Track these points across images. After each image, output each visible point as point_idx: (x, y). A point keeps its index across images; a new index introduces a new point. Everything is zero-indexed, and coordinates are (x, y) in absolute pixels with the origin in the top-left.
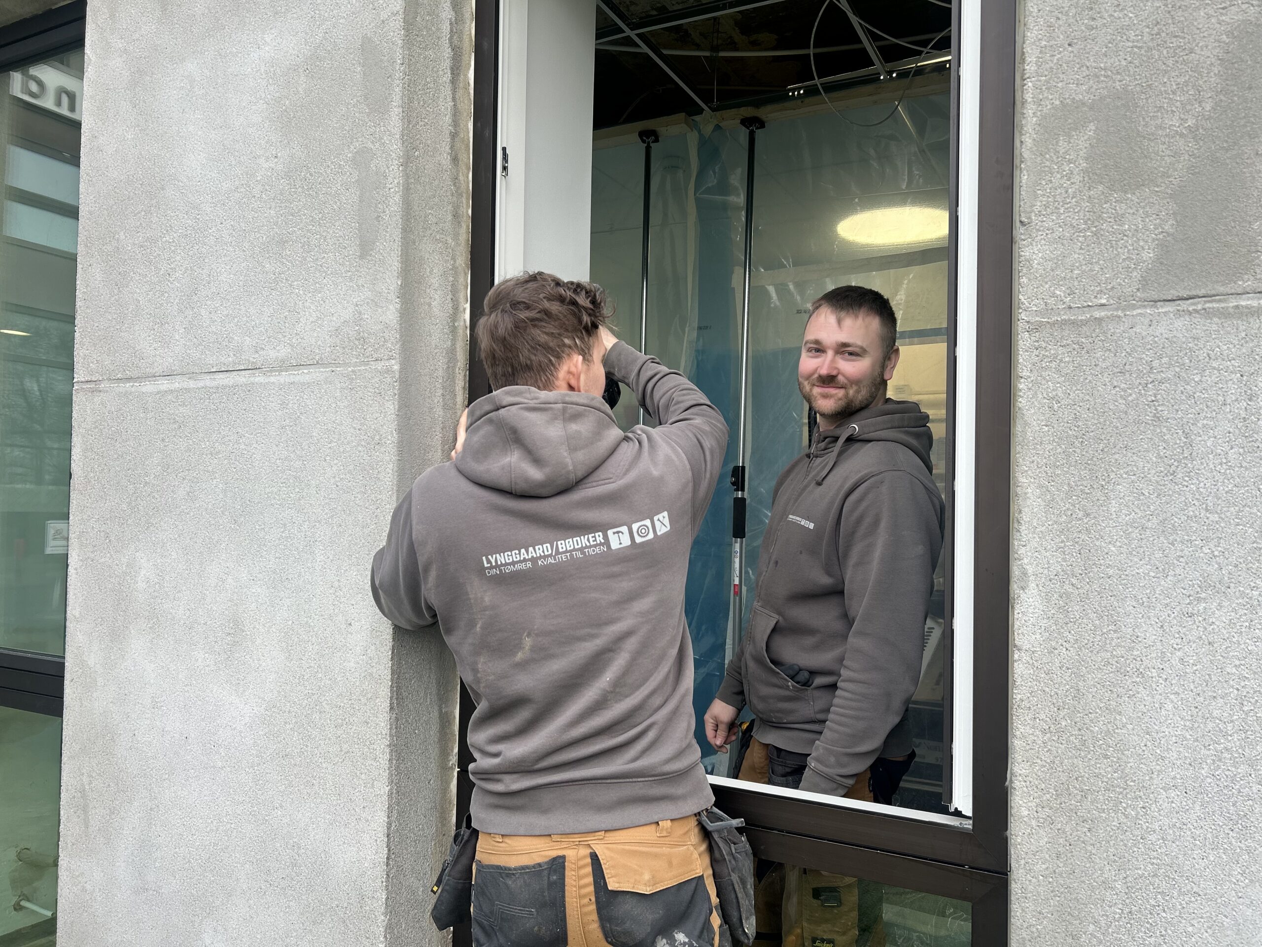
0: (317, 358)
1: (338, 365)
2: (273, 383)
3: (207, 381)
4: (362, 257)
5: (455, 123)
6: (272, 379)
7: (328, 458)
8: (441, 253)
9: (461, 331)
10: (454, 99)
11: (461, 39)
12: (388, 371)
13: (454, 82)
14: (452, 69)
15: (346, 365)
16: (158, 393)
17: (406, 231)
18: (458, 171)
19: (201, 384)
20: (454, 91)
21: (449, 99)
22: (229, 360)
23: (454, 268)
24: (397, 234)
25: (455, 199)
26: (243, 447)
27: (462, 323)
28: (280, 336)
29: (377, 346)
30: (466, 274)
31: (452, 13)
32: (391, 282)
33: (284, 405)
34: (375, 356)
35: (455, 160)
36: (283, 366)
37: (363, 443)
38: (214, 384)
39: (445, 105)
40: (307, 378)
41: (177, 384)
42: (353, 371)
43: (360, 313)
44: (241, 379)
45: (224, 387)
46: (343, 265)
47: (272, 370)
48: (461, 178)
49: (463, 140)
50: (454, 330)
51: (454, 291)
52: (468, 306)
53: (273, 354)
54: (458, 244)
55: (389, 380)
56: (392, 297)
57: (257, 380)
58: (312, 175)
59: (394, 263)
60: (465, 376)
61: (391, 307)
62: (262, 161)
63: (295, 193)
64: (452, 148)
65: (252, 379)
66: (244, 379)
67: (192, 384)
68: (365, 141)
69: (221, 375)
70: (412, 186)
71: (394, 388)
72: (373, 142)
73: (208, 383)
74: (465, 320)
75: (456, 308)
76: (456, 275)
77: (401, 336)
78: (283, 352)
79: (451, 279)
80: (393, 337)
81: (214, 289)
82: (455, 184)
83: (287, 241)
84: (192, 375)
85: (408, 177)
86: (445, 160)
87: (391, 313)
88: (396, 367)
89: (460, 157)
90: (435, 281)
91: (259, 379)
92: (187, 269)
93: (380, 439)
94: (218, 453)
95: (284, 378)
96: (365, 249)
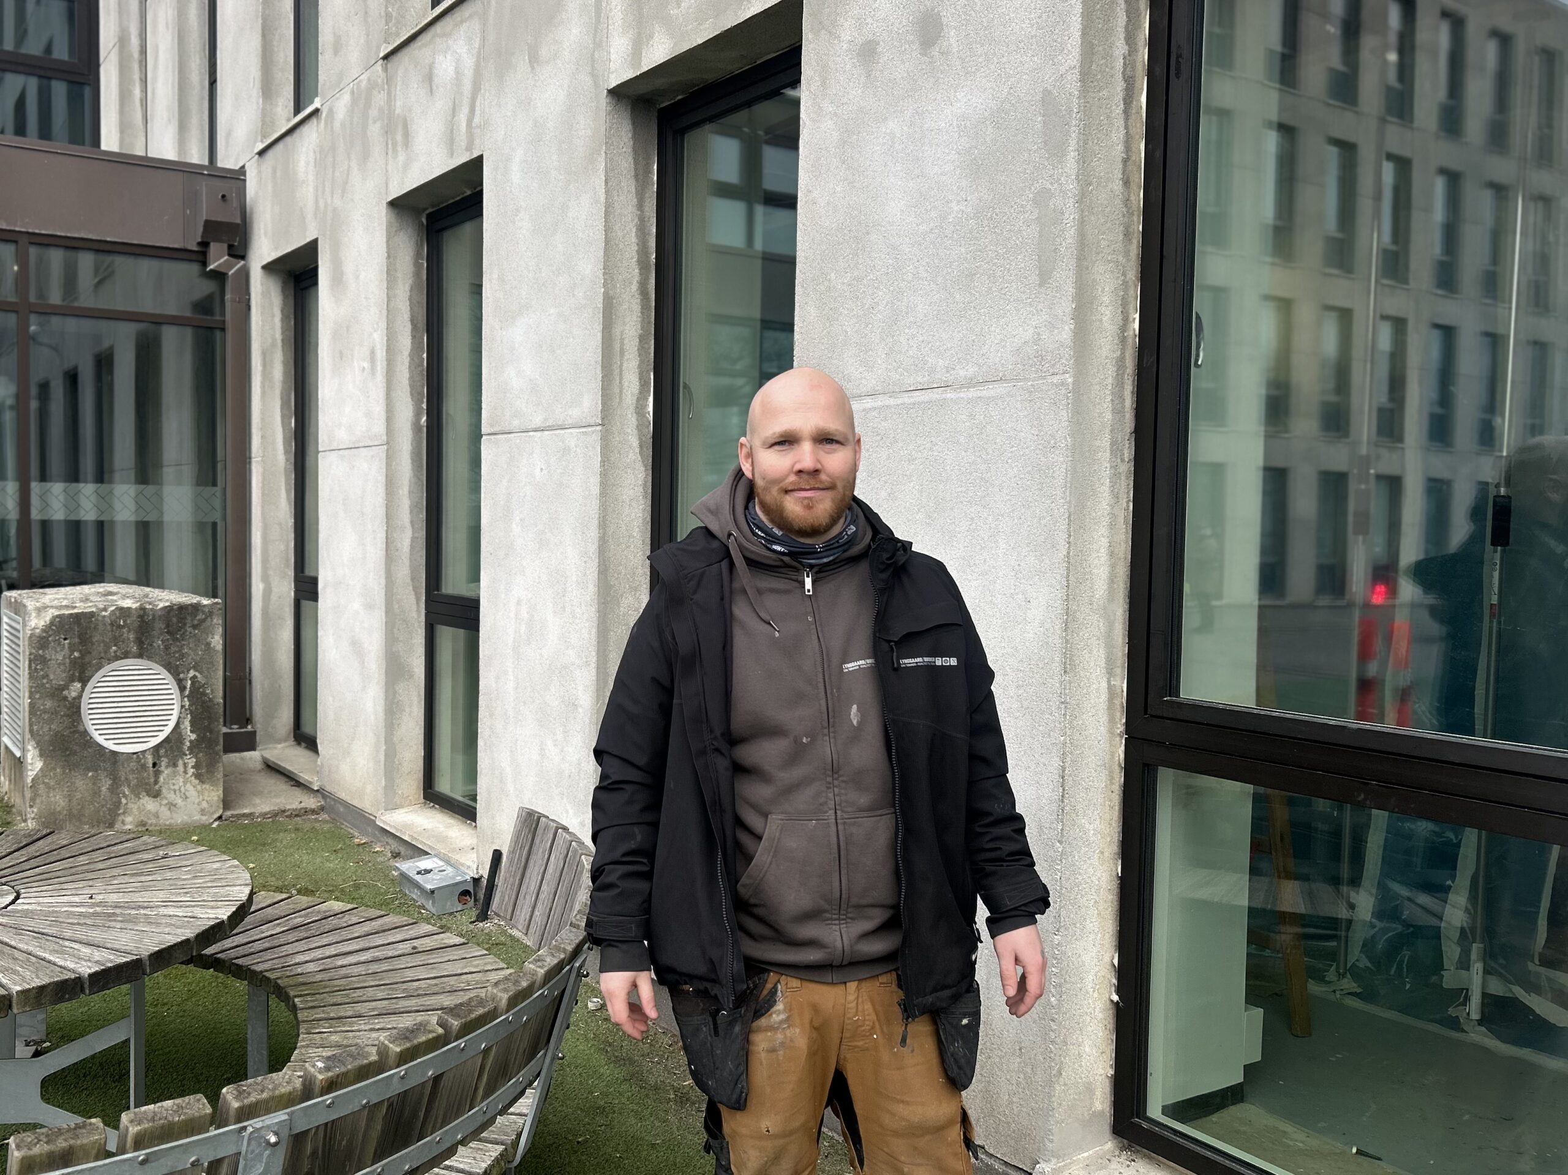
0: (1001, 375)
1: (1019, 380)
2: (962, 398)
3: (906, 399)
4: (1040, 285)
5: (1128, 148)
6: (962, 395)
7: (1010, 461)
8: (1112, 272)
9: (1130, 341)
10: (1126, 127)
11: (1134, 68)
12: (1062, 384)
13: (1126, 112)
14: (1125, 100)
15: (1026, 379)
16: (864, 410)
17: (1081, 258)
18: (1129, 193)
19: (899, 401)
20: (1127, 119)
21: (1122, 129)
22: (922, 379)
23: (1125, 283)
24: (1073, 263)
25: (1126, 219)
26: (936, 453)
27: (1131, 333)
28: (968, 357)
29: (1053, 362)
30: (1136, 286)
31: (1127, 47)
32: (1066, 306)
33: (972, 416)
34: (1051, 371)
35: (1126, 183)
36: (971, 383)
37: (1040, 447)
38: (912, 400)
39: (1117, 135)
40: (992, 393)
41: (880, 401)
42: (1032, 385)
43: (1039, 334)
44: (934, 395)
45: (919, 403)
46: (1024, 292)
47: (962, 387)
48: (1133, 198)
49: (1135, 162)
50: (1123, 340)
51: (1124, 304)
52: (1137, 316)
53: (962, 373)
54: (1128, 260)
55: (1063, 391)
56: (1067, 319)
57: (949, 395)
58: (997, 215)
59: (1070, 289)
60: (1133, 381)
61: (1066, 328)
62: (954, 204)
63: (983, 231)
64: (1123, 173)
65: (944, 396)
66: (937, 396)
67: (892, 402)
68: (1045, 182)
69: (917, 393)
70: (1086, 219)
71: (1068, 398)
72: (1052, 184)
73: (906, 400)
74: (1134, 330)
75: (1126, 320)
76: (1126, 290)
77: (1075, 352)
78: (971, 370)
79: (1122, 293)
80: (1067, 353)
81: (912, 319)
82: (1126, 206)
83: (975, 274)
84: (893, 394)
85: (1082, 211)
86: (1117, 186)
87: (1066, 333)
88: (1070, 380)
89: (1131, 179)
90: (1106, 299)
91: (950, 395)
92: (888, 302)
93: (1055, 443)
94: (914, 460)
95: (972, 393)
96: (1044, 277)
